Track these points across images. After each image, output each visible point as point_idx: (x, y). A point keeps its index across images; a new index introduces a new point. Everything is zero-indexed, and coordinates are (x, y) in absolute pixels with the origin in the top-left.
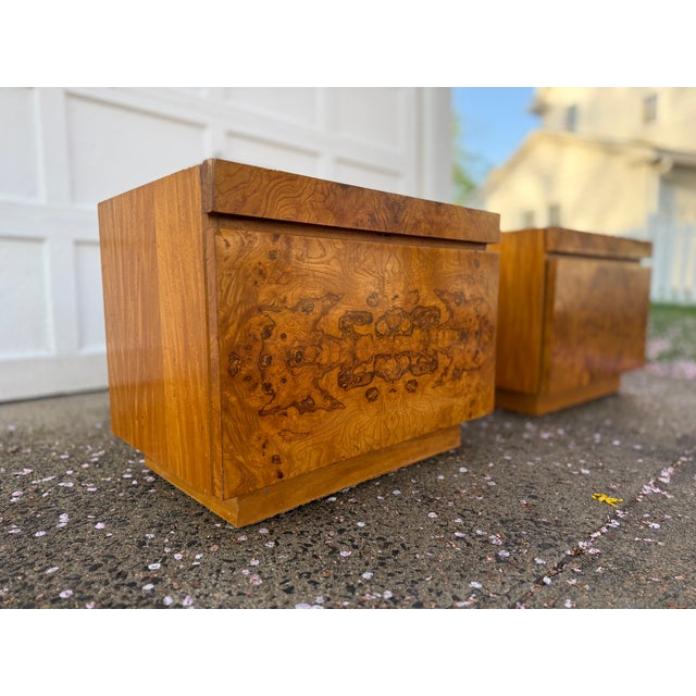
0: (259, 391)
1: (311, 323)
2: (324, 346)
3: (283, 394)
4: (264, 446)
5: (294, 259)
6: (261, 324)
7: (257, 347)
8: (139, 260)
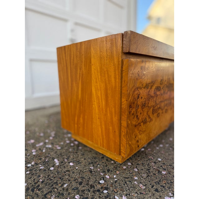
0: (135, 118)
1: (148, 92)
2: (150, 100)
3: (140, 118)
4: (135, 138)
5: (146, 69)
6: (137, 94)
7: (136, 103)
8: (80, 69)
